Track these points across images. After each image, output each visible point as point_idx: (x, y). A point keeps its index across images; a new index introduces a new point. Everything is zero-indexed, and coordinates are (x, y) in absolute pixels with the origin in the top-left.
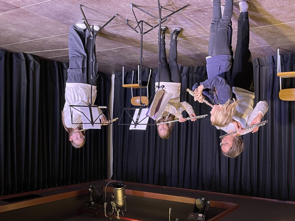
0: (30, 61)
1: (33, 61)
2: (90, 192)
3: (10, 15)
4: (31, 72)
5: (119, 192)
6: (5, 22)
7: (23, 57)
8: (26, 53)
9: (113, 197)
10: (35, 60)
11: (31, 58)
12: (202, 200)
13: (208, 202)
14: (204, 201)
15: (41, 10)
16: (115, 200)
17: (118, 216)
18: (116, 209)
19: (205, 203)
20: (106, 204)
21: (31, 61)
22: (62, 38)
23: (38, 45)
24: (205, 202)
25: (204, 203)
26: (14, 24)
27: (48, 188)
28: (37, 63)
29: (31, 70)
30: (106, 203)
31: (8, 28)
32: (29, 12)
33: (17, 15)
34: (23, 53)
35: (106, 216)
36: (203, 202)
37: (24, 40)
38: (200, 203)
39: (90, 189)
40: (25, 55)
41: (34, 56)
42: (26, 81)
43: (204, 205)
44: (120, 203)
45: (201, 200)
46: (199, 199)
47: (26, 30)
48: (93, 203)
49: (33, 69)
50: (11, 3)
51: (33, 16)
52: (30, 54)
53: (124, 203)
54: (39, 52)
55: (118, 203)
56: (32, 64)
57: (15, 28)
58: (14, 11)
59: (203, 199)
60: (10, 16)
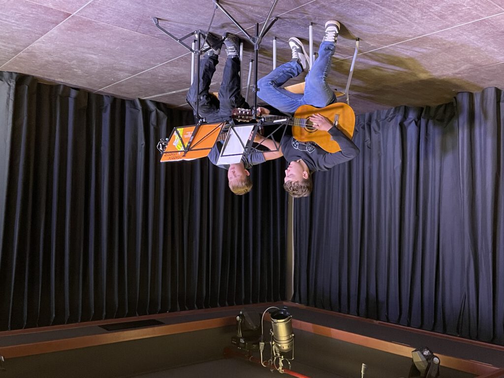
0: (151, 112)
1: (155, 111)
2: (238, 322)
3: (68, 30)
4: (152, 128)
5: (281, 327)
6: (72, 45)
7: (139, 106)
8: (144, 100)
9: (273, 333)
10: (158, 110)
11: (152, 107)
12: (424, 355)
13: (436, 360)
14: (427, 356)
15: (103, 15)
16: (276, 338)
17: (280, 368)
18: (279, 354)
19: (429, 361)
20: (262, 344)
21: (153, 111)
22: (174, 68)
23: (149, 83)
24: (429, 358)
25: (427, 360)
26: (89, 48)
27: (181, 310)
28: (161, 114)
29: (152, 125)
30: (264, 343)
31: (85, 55)
32: (89, 21)
33: (79, 30)
34: (139, 99)
35: (263, 364)
36: (425, 359)
37: (124, 77)
38: (421, 360)
39: (238, 317)
40: (143, 102)
41: (157, 104)
42: (143, 142)
43: (427, 364)
44: (284, 345)
45: (422, 353)
46: (419, 352)
47: (113, 58)
48: (242, 341)
49: (155, 124)
50: (50, 5)
51: (102, 28)
52: (151, 101)
53: (290, 346)
54: (160, 95)
55: (280, 345)
56: (153, 115)
57: (95, 55)
58: (69, 23)
59: (426, 353)
60: (69, 32)
